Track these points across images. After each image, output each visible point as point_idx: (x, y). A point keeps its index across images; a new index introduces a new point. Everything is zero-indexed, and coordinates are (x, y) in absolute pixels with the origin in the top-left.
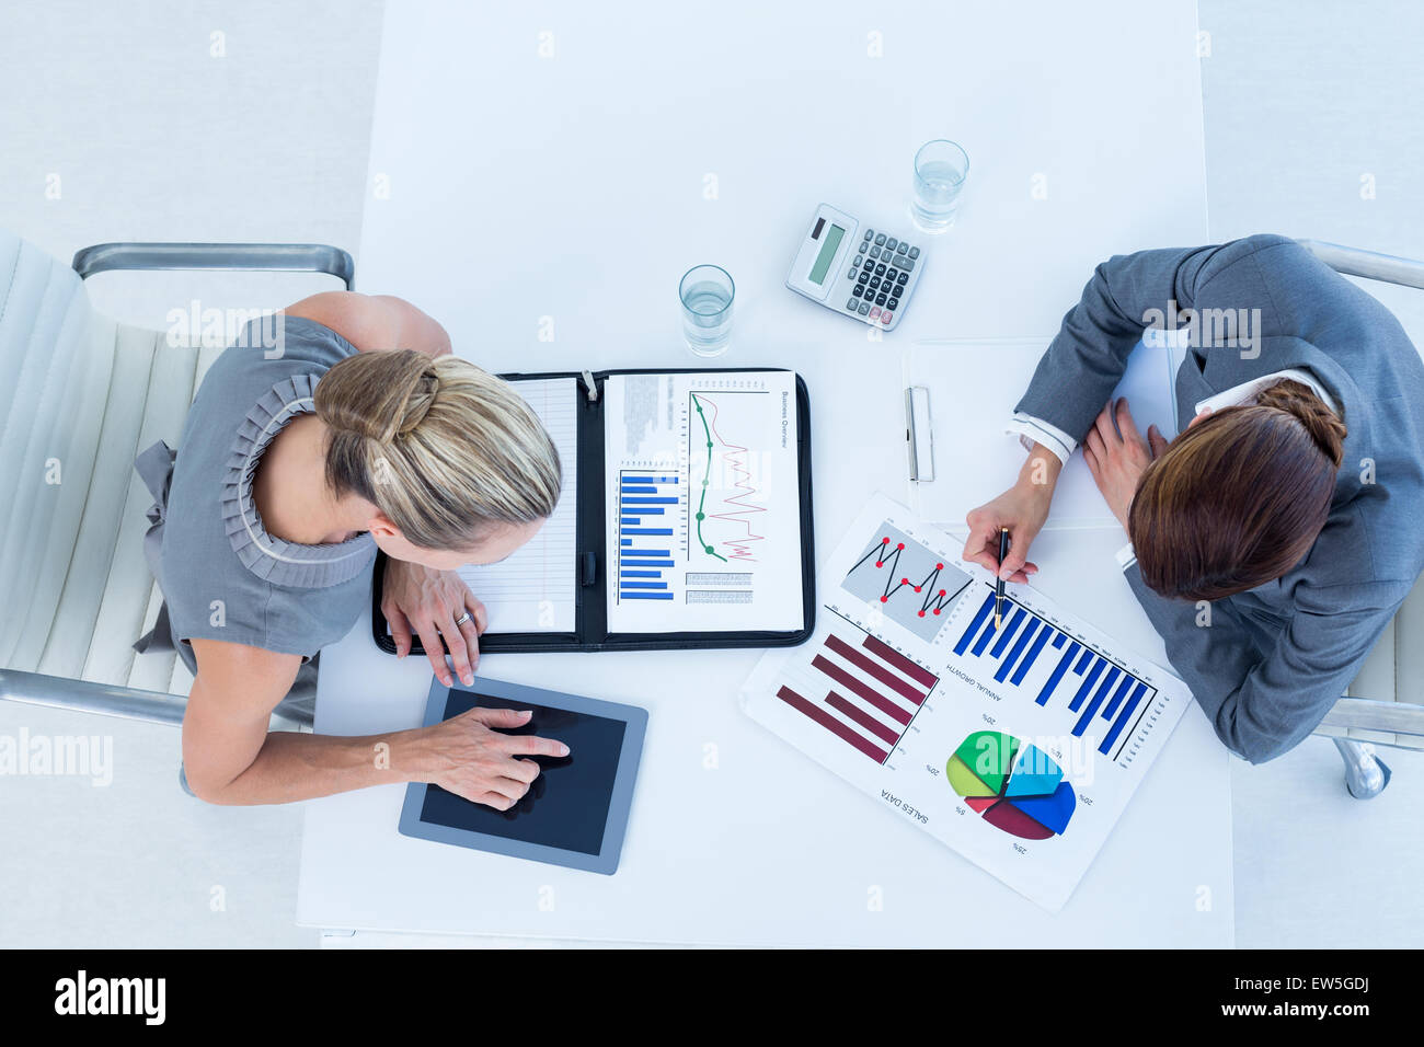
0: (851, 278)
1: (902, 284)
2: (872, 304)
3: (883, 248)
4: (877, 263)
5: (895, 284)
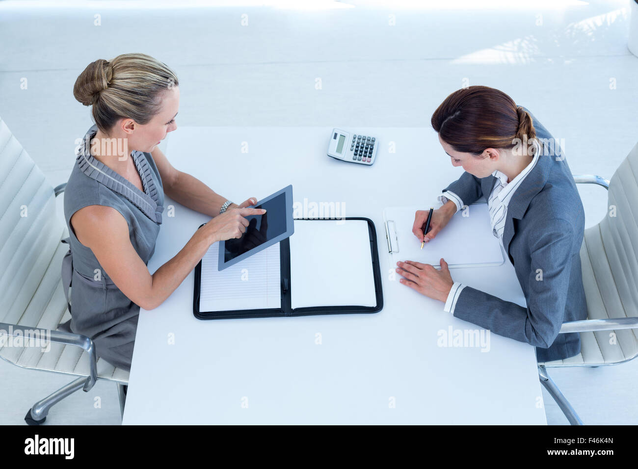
0: (352, 150)
1: (371, 149)
2: (362, 157)
3: (361, 140)
4: (360, 144)
5: (369, 150)
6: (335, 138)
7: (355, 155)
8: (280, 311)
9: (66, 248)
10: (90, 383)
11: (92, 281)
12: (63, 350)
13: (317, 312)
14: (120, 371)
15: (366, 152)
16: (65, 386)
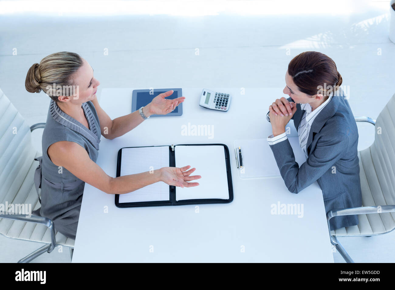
0: (214, 102)
1: (227, 101)
2: (221, 106)
3: (221, 96)
4: (220, 98)
5: (225, 102)
6: (204, 94)
7: (217, 105)
8: (169, 202)
9: (37, 163)
10: (51, 247)
11: (54, 184)
12: (35, 227)
13: (192, 203)
14: (70, 240)
15: (223, 103)
16: (38, 250)
